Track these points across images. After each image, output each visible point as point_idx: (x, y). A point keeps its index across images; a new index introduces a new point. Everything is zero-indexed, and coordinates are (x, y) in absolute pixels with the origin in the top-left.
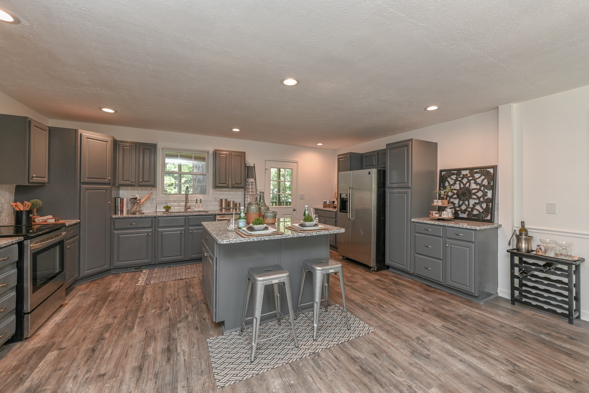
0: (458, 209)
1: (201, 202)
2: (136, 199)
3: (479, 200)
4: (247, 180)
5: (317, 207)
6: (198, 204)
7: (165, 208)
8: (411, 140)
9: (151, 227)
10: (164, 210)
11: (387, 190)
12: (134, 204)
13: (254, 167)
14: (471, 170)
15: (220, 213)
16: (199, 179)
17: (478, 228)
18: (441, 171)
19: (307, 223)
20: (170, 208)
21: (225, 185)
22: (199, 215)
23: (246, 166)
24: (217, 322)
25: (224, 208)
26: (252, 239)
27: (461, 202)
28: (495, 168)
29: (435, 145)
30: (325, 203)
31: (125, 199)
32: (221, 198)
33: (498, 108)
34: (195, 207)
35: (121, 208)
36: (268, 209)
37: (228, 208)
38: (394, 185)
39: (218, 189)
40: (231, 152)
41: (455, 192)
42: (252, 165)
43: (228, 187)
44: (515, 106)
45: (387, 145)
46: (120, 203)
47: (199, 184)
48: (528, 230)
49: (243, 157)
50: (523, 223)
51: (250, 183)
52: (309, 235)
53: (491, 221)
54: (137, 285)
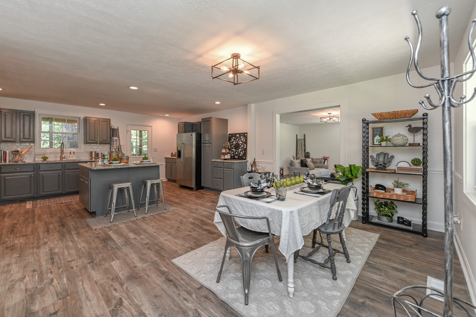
0: (235, 154)
1: (74, 154)
2: (18, 151)
3: (242, 149)
4: (112, 138)
5: (166, 157)
6: (71, 155)
7: (42, 158)
8: (211, 118)
9: (34, 171)
10: (43, 160)
11: (202, 145)
12: (16, 155)
13: (118, 129)
14: (240, 134)
15: (90, 160)
16: (68, 137)
17: (234, 162)
18: (229, 134)
19: (144, 161)
20: (47, 158)
21: (94, 142)
22: (74, 162)
23: (111, 129)
24: (91, 212)
25: (94, 158)
26: (111, 167)
27: (236, 150)
28: (247, 133)
29: (227, 120)
30: (172, 154)
31: (8, 152)
32: (91, 150)
33: (247, 105)
34: (69, 157)
35: (4, 158)
36: (124, 155)
37: (97, 158)
38: (207, 142)
39: (88, 145)
40: (99, 119)
41: (234, 145)
42: (116, 128)
43: (96, 143)
44: (253, 105)
45: (202, 119)
46: (4, 154)
47: (69, 141)
48: (256, 162)
49: (109, 122)
50: (255, 159)
51: (115, 141)
52: (144, 166)
53: (245, 159)
54: (26, 208)
